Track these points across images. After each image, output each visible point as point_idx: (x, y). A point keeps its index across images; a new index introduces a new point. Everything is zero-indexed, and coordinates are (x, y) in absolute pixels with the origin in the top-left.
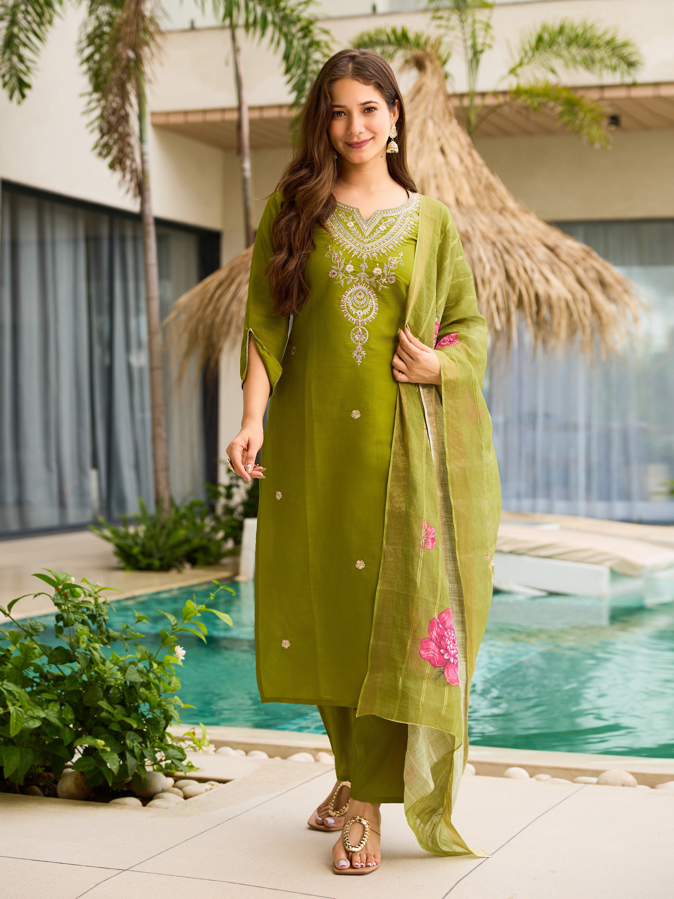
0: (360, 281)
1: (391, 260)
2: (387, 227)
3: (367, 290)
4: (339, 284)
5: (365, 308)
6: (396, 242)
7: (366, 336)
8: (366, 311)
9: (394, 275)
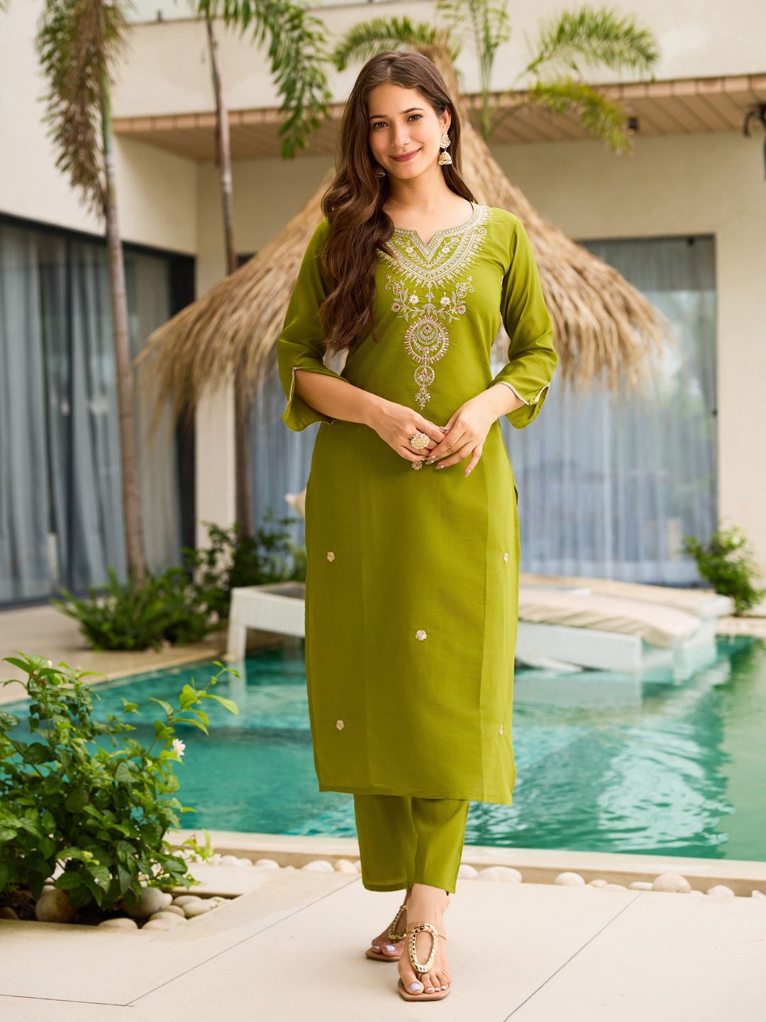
0: (426, 314)
1: (460, 287)
2: (451, 249)
3: (435, 324)
4: (403, 318)
5: (433, 344)
6: (463, 265)
7: (431, 377)
8: (434, 348)
9: (464, 304)
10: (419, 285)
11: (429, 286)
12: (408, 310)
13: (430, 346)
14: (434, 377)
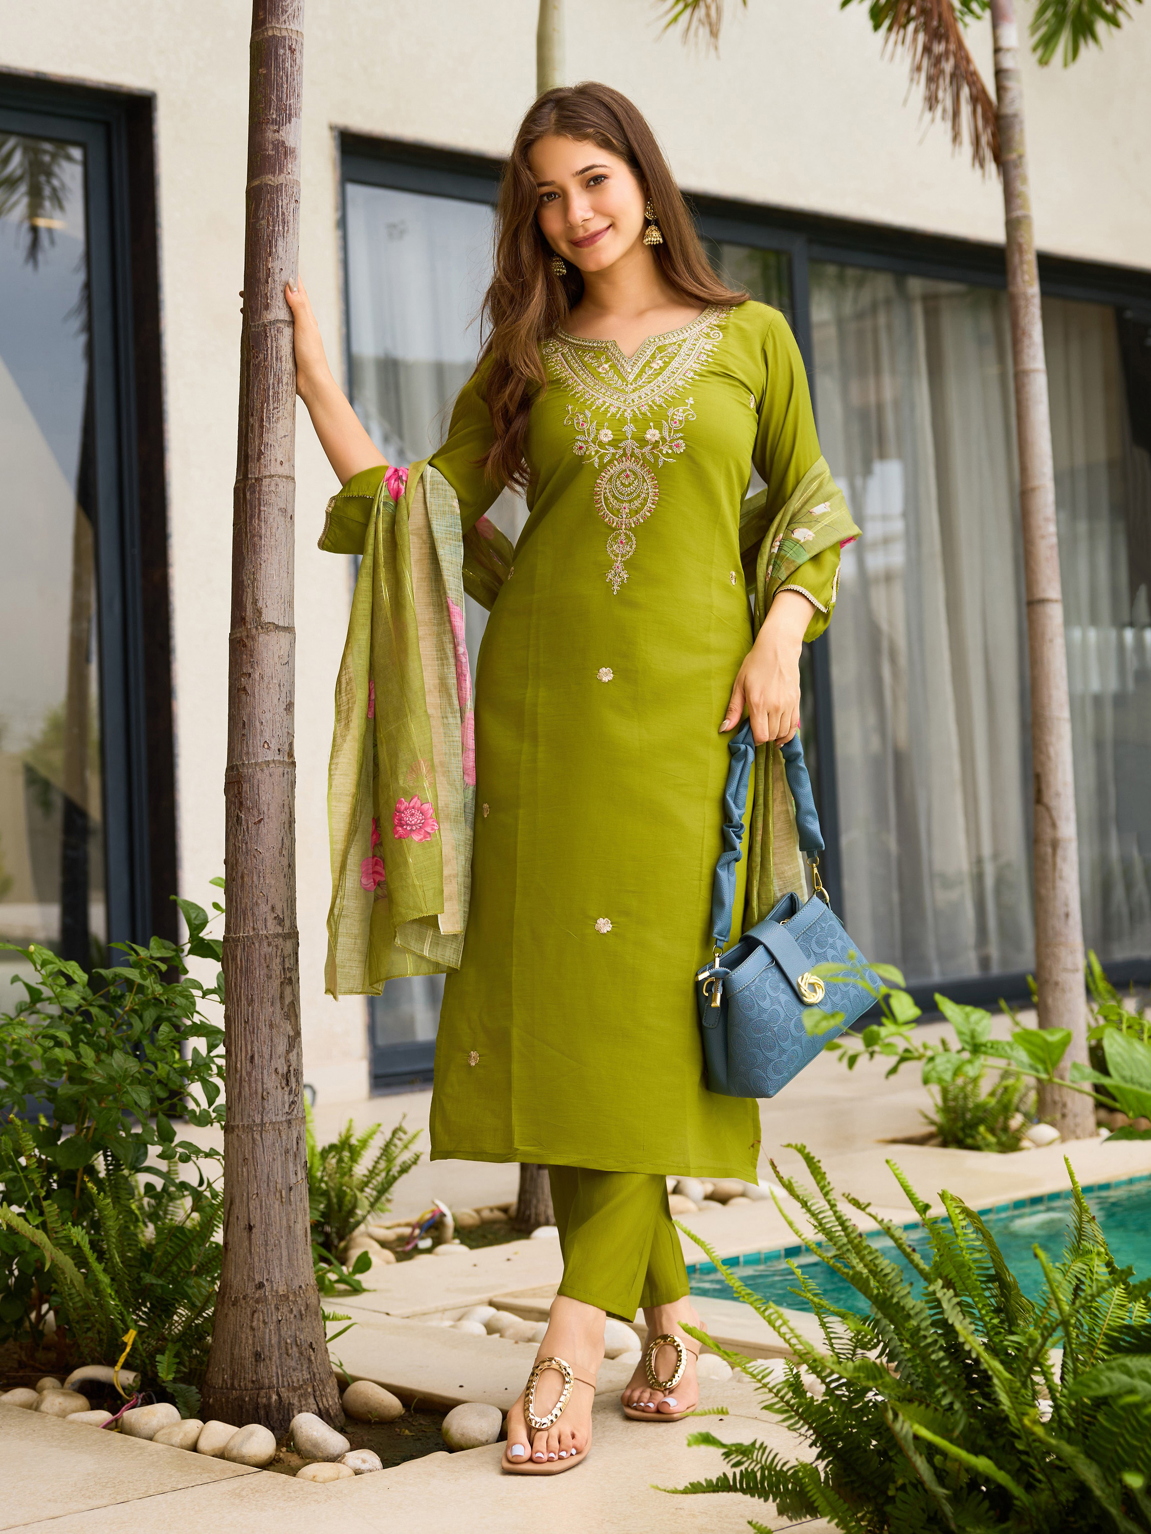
0: (625, 454)
1: (674, 414)
2: (665, 362)
3: (638, 468)
4: (592, 464)
5: (635, 499)
6: (680, 383)
7: (631, 547)
8: (637, 503)
9: (681, 438)
10: (613, 415)
11: (628, 415)
12: (597, 452)
13: (630, 501)
14: (634, 546)
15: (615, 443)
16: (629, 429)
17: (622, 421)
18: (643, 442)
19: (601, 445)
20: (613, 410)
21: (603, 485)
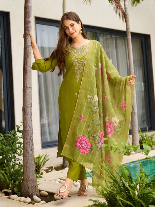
1: (85, 57)
2: (84, 50)
5: (80, 69)
6: (86, 53)
15: (77, 62)
16: (79, 60)
17: (78, 59)
18: (81, 61)
19: (75, 62)
20: (77, 57)
21: (76, 68)
